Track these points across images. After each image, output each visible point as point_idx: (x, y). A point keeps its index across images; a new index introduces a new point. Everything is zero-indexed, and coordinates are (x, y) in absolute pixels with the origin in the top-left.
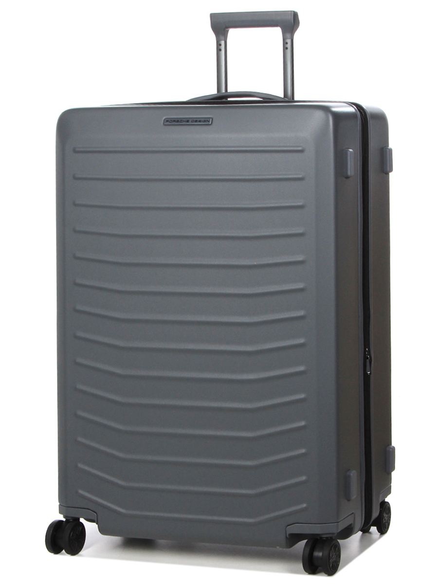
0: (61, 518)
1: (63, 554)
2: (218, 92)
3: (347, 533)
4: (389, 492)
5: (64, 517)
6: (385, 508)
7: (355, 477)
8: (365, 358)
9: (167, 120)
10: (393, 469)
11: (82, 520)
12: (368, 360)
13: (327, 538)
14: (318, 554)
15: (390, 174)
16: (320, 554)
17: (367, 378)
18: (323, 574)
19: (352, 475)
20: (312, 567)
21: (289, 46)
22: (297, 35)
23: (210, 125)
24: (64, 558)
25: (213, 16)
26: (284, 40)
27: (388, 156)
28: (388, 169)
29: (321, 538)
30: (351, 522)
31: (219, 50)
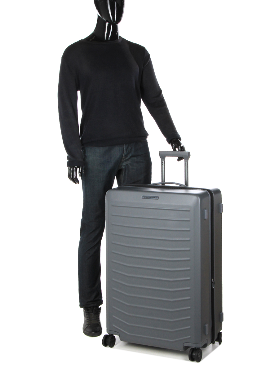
0: (107, 334)
1: (108, 347)
2: (162, 181)
3: (205, 346)
4: (221, 329)
5: (108, 334)
6: (220, 335)
7: (208, 327)
8: (212, 283)
9: (143, 197)
10: (223, 320)
11: (114, 335)
12: (213, 283)
13: (198, 349)
14: (194, 354)
15: (222, 213)
16: (195, 354)
17: (212, 290)
18: (195, 361)
19: (206, 326)
20: (192, 359)
21: (187, 164)
22: (190, 160)
23: (157, 199)
24: (108, 348)
25: (160, 152)
26: (185, 162)
27: (221, 207)
28: (221, 212)
29: (195, 348)
30: (206, 342)
31: (162, 164)
